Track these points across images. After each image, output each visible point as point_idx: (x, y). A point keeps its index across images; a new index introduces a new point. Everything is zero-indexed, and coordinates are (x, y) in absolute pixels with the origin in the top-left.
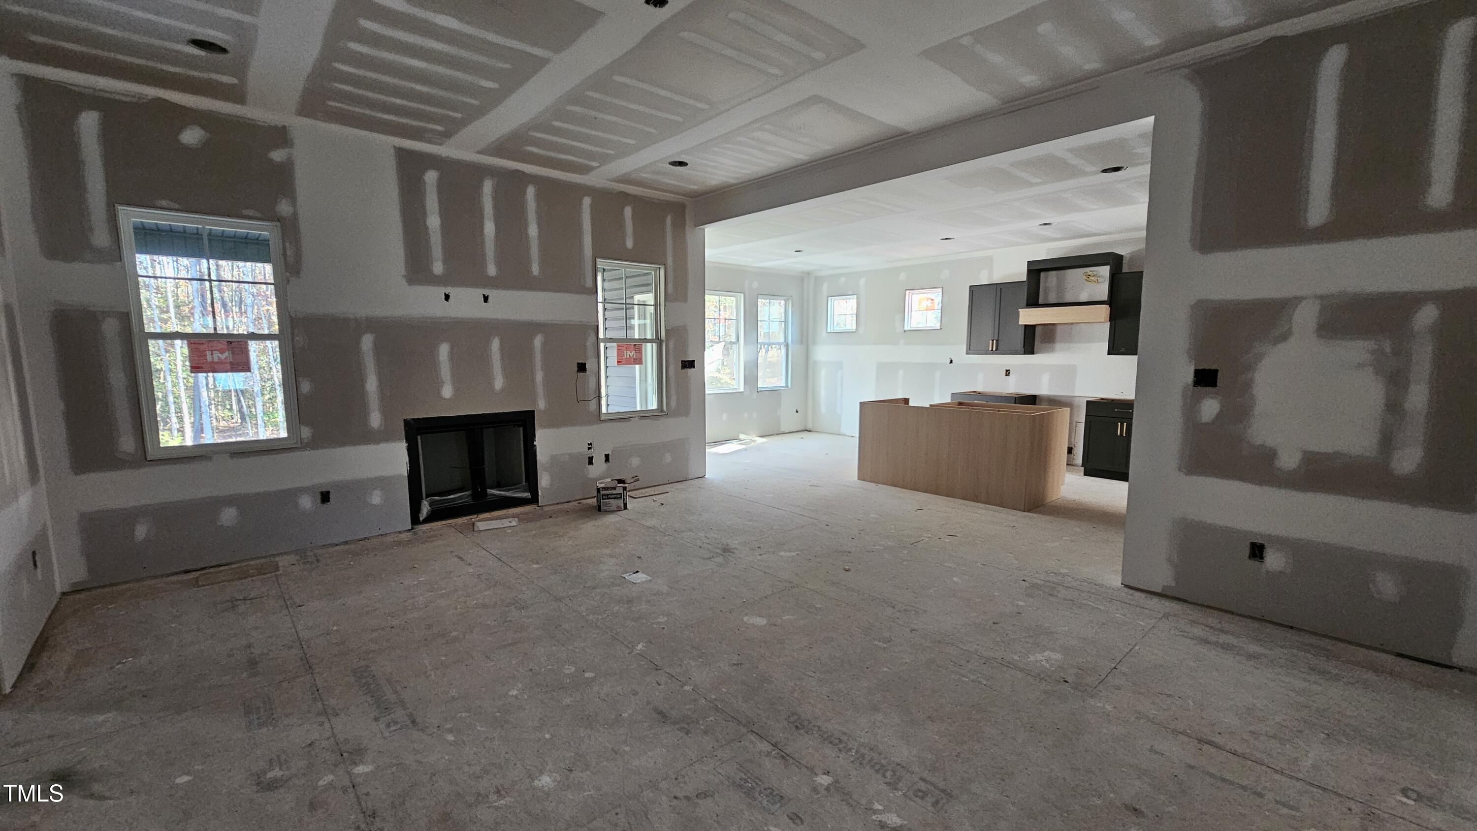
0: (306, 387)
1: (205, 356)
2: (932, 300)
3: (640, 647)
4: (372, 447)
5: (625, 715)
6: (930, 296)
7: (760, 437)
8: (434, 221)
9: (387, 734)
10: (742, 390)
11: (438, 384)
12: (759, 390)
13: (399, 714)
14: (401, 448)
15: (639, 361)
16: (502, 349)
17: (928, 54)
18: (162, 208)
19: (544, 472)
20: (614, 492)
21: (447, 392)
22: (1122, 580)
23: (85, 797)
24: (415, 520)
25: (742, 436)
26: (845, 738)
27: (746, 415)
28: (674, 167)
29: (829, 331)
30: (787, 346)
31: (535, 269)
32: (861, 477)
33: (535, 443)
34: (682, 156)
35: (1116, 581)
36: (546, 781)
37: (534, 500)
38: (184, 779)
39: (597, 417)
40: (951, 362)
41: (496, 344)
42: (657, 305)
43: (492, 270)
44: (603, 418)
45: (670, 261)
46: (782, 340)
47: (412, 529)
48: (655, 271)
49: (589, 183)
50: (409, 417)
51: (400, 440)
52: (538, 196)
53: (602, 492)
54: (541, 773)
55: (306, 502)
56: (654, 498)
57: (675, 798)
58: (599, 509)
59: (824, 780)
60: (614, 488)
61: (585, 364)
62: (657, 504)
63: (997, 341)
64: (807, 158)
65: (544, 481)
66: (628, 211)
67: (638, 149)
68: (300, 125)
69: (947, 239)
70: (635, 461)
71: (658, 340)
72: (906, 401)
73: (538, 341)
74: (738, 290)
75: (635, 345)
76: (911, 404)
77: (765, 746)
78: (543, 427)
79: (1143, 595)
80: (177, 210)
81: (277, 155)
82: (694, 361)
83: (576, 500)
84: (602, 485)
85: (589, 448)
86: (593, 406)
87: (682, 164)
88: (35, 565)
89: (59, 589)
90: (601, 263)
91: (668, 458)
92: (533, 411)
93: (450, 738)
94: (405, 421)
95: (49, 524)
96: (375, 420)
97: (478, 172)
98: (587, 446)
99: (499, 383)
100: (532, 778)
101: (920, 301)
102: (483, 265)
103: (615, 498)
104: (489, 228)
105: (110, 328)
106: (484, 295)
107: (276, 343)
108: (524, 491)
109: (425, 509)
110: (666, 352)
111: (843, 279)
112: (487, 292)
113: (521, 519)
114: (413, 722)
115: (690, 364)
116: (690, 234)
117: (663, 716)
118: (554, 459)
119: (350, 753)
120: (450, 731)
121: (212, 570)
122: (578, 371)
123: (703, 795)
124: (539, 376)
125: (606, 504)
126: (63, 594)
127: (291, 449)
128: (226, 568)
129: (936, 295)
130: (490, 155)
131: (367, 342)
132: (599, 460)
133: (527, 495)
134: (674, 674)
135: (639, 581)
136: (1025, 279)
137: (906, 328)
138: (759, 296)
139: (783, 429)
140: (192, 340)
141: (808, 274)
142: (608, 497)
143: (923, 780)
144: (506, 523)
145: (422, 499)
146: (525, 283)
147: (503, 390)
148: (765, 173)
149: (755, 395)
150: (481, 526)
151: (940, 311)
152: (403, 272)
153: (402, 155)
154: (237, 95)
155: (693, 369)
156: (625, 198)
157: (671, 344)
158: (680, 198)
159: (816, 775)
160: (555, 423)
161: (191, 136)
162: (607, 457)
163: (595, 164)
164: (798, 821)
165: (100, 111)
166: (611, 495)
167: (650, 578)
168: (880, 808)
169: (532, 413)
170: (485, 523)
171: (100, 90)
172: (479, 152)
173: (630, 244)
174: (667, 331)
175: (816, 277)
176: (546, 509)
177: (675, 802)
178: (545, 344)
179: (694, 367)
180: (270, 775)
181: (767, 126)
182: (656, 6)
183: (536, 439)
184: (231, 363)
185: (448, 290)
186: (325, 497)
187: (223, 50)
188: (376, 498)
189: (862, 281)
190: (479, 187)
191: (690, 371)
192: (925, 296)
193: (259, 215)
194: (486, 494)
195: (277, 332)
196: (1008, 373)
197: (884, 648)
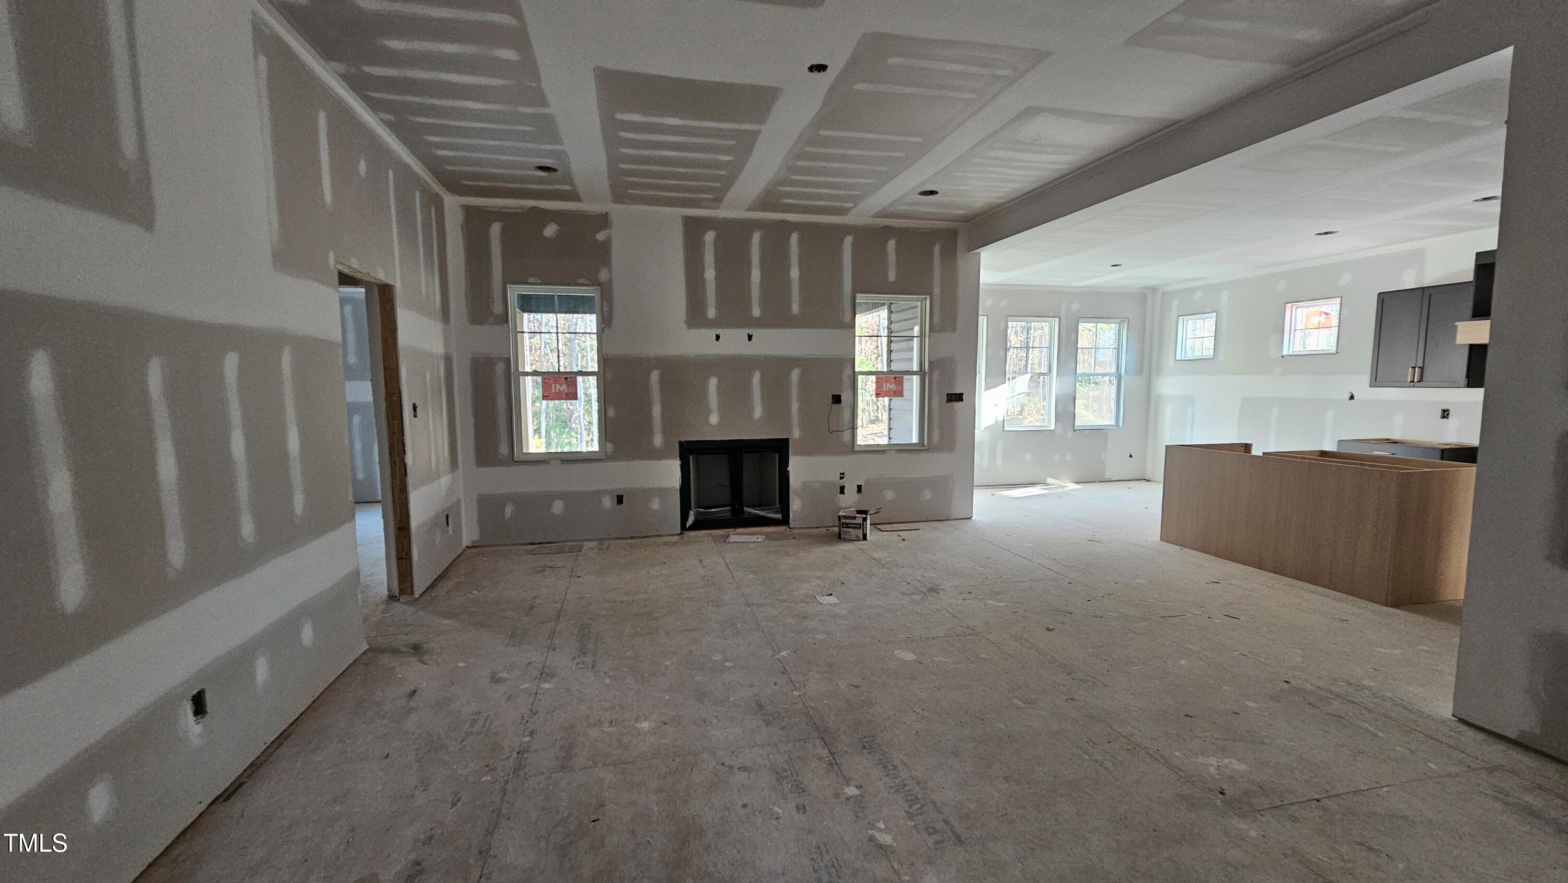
0: (611, 412)
1: (551, 388)
2: (1327, 314)
3: (784, 653)
4: (655, 462)
5: (732, 699)
6: (1324, 309)
7: (1075, 483)
8: (710, 274)
9: (573, 669)
10: (1053, 428)
11: (708, 413)
12: (1076, 428)
13: (589, 660)
14: (675, 465)
15: (899, 393)
16: (762, 383)
17: (1137, 40)
18: (531, 284)
19: (796, 497)
20: (854, 522)
21: (714, 419)
22: (1454, 710)
23: (418, 661)
24: (683, 528)
25: (1050, 480)
26: (900, 768)
27: (1057, 457)
28: (923, 197)
29: (1178, 358)
30: (1119, 378)
31: (795, 308)
32: (1164, 537)
33: (788, 469)
34: (927, 186)
35: (1445, 709)
36: (645, 725)
37: (785, 521)
38: (461, 664)
39: (851, 448)
40: (1352, 397)
41: (756, 378)
42: (922, 336)
43: (756, 312)
44: (856, 449)
45: (937, 290)
46: (1114, 370)
47: (681, 533)
48: (922, 301)
49: (852, 223)
50: (683, 439)
51: (674, 458)
52: (801, 242)
53: (843, 521)
54: (646, 719)
55: (608, 502)
56: (900, 533)
57: (723, 764)
58: (840, 537)
59: (851, 791)
60: (854, 518)
61: (840, 396)
62: (900, 539)
63: (1422, 368)
64: (1068, 167)
65: (795, 505)
66: (892, 245)
67: (877, 187)
68: (618, 211)
69: (1327, 233)
70: (890, 495)
71: (921, 373)
72: (1247, 447)
73: (795, 375)
74: (1051, 314)
75: (895, 378)
76: (1256, 451)
77: (824, 752)
78: (796, 454)
79: (1480, 736)
80: (540, 284)
81: (601, 236)
82: (962, 394)
83: (825, 527)
84: (844, 514)
85: (842, 478)
86: (847, 436)
87: (932, 193)
88: (448, 524)
89: (466, 542)
90: (860, 298)
91: (927, 495)
92: (788, 439)
93: (607, 681)
94: (680, 442)
95: (462, 498)
96: (658, 440)
97: (747, 227)
98: (839, 476)
99: (758, 413)
100: (637, 721)
101: (1308, 317)
102: (749, 308)
103: (854, 528)
104: (756, 275)
105: (500, 368)
106: (748, 334)
107: (595, 377)
108: (777, 513)
109: (691, 520)
110: (929, 385)
111: (1199, 294)
112: (751, 332)
113: (768, 536)
114: (593, 666)
115: (959, 397)
116: (962, 261)
117: (760, 706)
118: (806, 486)
119: (547, 674)
120: (610, 677)
121: (546, 545)
122: (833, 403)
123: (742, 769)
124: (795, 407)
125: (846, 533)
126: (467, 547)
127: (599, 460)
128: (555, 544)
129: (1333, 307)
130: (758, 210)
131: (655, 376)
132: (851, 490)
133: (779, 516)
134: (794, 680)
135: (826, 603)
136: (1470, 277)
137: (1285, 352)
138: (1081, 320)
139: (1108, 476)
140: (545, 377)
141: (1154, 289)
142: (847, 525)
143: (946, 822)
144: (753, 538)
145: (691, 509)
146: (788, 322)
147: (761, 419)
148: (1029, 189)
149: (1070, 434)
150: (733, 538)
151: (1337, 328)
152: (685, 319)
153: (687, 220)
154: (574, 196)
155: (960, 403)
156: (887, 232)
157: (936, 375)
158: (951, 225)
159: (848, 785)
160: (808, 450)
161: (550, 230)
162: (859, 488)
163: (850, 205)
164: (802, 811)
165: (501, 221)
166: (850, 524)
167: (838, 602)
168: (883, 827)
169: (786, 441)
170: (738, 536)
171: (503, 208)
172: (749, 210)
173: (892, 276)
174: (931, 363)
175: (1163, 294)
176: (795, 531)
177: (720, 767)
178: (801, 378)
179: (962, 401)
180: (501, 675)
181: (996, 145)
182: (820, 72)
183: (790, 465)
184: (567, 394)
185: (719, 331)
186: (620, 500)
187: (555, 170)
188: (655, 505)
189: (1225, 295)
190: (749, 238)
191: (957, 405)
192: (1317, 309)
193: (588, 282)
194: (742, 511)
195: (596, 370)
196: (1445, 414)
197: (1020, 708)
